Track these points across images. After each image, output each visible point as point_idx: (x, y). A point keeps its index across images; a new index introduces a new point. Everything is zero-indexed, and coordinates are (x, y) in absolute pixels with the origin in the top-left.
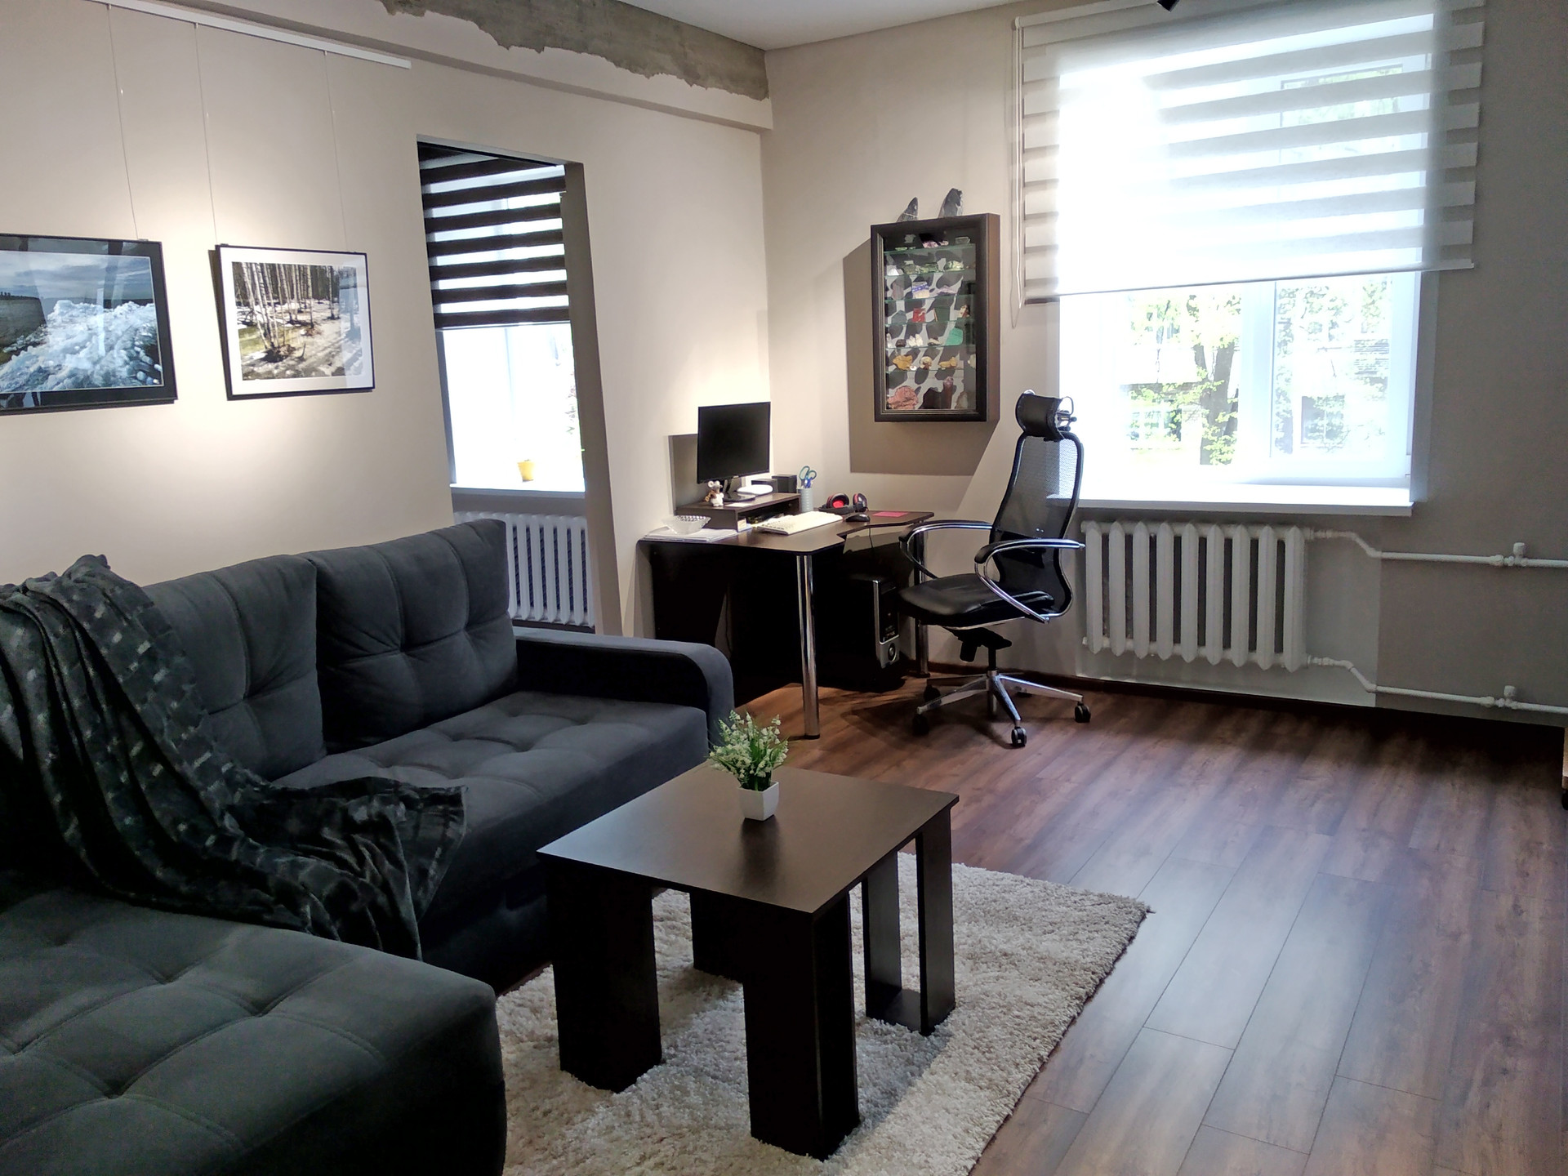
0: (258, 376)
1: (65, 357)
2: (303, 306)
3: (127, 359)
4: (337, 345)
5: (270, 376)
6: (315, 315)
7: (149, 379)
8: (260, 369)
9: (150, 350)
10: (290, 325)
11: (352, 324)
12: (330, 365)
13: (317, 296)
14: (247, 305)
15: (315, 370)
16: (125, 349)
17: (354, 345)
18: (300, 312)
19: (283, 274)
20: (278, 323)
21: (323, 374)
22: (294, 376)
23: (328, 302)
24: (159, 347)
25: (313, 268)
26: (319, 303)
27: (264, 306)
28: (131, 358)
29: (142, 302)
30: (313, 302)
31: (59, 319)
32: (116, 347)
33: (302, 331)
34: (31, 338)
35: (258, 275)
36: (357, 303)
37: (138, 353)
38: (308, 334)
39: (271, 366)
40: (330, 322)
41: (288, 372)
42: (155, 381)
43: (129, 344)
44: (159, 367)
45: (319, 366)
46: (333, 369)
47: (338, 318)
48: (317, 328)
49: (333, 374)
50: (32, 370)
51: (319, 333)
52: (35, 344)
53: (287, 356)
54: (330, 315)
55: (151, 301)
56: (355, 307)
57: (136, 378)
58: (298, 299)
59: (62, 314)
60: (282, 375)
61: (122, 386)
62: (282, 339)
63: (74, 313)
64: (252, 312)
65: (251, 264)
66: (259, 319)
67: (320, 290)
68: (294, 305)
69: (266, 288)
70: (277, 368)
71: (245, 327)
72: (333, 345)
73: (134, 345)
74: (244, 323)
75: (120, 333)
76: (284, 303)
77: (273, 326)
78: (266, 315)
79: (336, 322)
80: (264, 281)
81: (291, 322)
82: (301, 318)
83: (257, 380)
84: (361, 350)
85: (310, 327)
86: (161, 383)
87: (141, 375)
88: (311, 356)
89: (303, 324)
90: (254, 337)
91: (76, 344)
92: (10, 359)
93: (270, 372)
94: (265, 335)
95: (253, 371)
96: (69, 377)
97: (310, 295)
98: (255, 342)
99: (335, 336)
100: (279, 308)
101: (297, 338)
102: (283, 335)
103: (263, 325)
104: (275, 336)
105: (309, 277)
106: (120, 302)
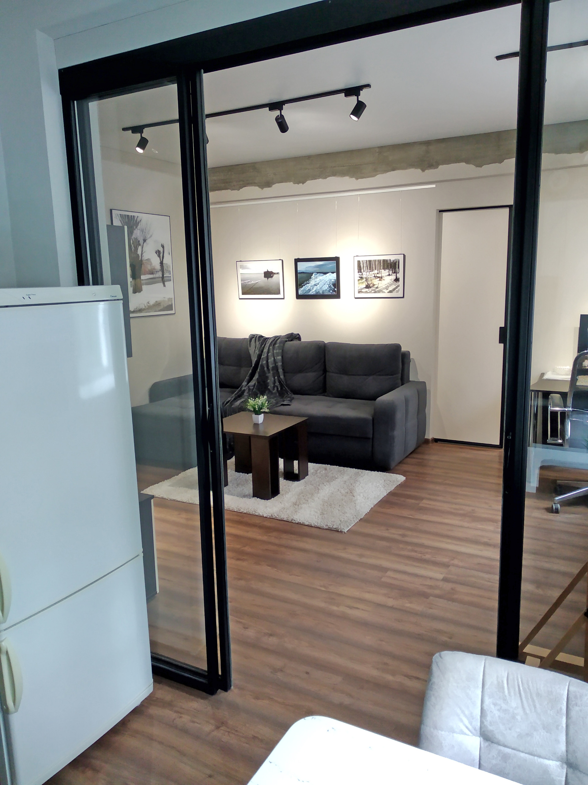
0: (363, 292)
1: (314, 287)
2: (379, 272)
3: (328, 287)
4: (390, 283)
5: (366, 292)
6: (383, 275)
7: (333, 292)
8: (363, 290)
9: (334, 285)
10: (374, 278)
11: (396, 277)
12: (387, 289)
13: (384, 269)
14: (361, 272)
15: (381, 291)
16: (328, 285)
17: (397, 283)
18: (378, 273)
19: (373, 263)
20: (370, 277)
21: (384, 292)
22: (374, 293)
23: (388, 270)
24: (337, 284)
25: (384, 260)
26: (385, 271)
27: (366, 272)
28: (329, 287)
29: (333, 273)
30: (383, 271)
31: (314, 277)
32: (326, 284)
33: (378, 279)
34: (308, 282)
35: (365, 263)
36: (399, 270)
37: (331, 286)
38: (380, 280)
39: (367, 290)
40: (388, 276)
41: (373, 292)
42: (335, 293)
43: (329, 283)
44: (336, 289)
45: (383, 290)
46: (388, 291)
47: (391, 275)
48: (383, 278)
49: (388, 292)
50: (307, 289)
51: (384, 280)
52: (308, 283)
53: (372, 287)
54: (388, 274)
55: (335, 272)
56: (398, 271)
57: (330, 292)
58: (377, 270)
59: (314, 276)
60: (370, 292)
61: (326, 294)
62: (371, 282)
63: (317, 276)
64: (362, 274)
65: (363, 261)
66: (364, 276)
67: (385, 266)
68: (376, 272)
69: (367, 267)
70: (369, 290)
71: (360, 278)
72: (389, 283)
73: (330, 284)
74: (360, 277)
75: (327, 281)
76: (373, 271)
77: (369, 278)
78: (367, 275)
79: (391, 276)
80: (367, 265)
81: (375, 277)
82: (378, 275)
83: (362, 293)
84: (399, 285)
85: (381, 278)
86: (336, 293)
87: (331, 291)
88: (380, 287)
89: (378, 277)
90: (362, 281)
91: (317, 283)
92: (303, 287)
93: (367, 291)
94: (366, 281)
95: (361, 291)
96: (315, 291)
97: (382, 268)
98: (363, 283)
99: (390, 281)
100: (371, 273)
101: (376, 282)
102: (372, 281)
103: (365, 278)
104: (369, 281)
105: (382, 263)
106: (328, 273)
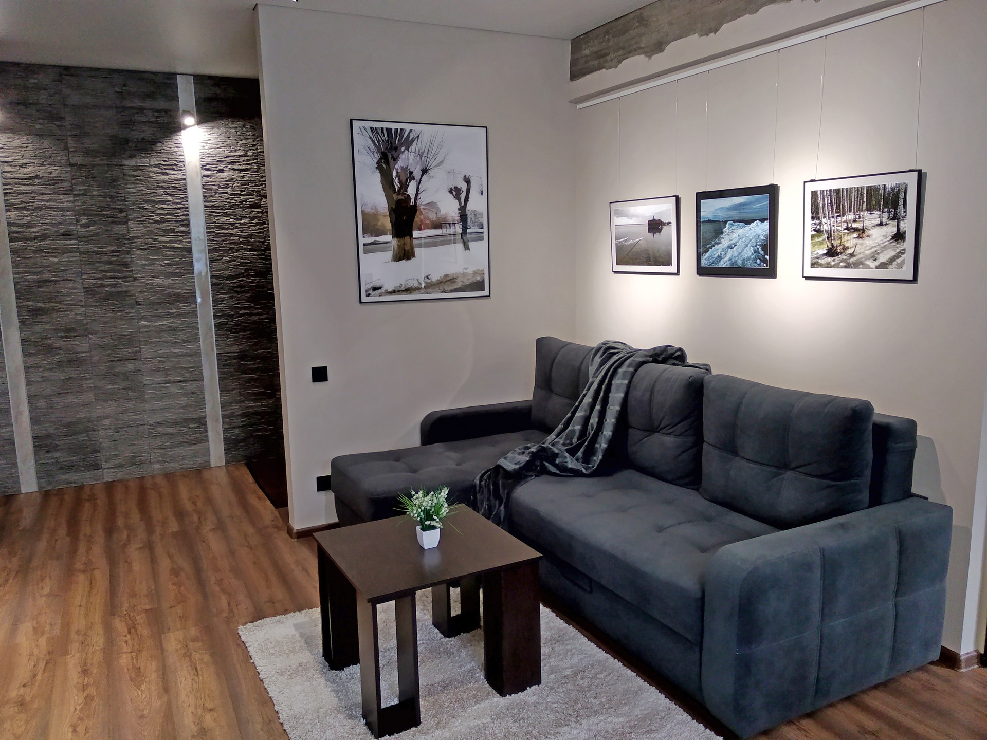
0: (821, 265)
1: (728, 250)
2: (857, 217)
3: (753, 252)
4: (882, 245)
5: (828, 266)
6: (866, 223)
8: (822, 261)
9: (764, 247)
10: (846, 231)
11: (898, 229)
12: (875, 260)
13: (870, 209)
14: (818, 218)
15: (861, 263)
16: (753, 247)
17: (898, 246)
18: (855, 221)
19: (845, 195)
20: (838, 230)
21: (868, 267)
22: (846, 267)
23: (878, 213)
24: (770, 246)
25: (870, 189)
26: (871, 214)
27: (829, 218)
28: (755, 252)
29: (762, 220)
30: (866, 214)
33: (855, 235)
35: (827, 198)
36: (905, 212)
37: (758, 249)
38: (859, 237)
39: (830, 259)
40: (879, 228)
41: (842, 264)
42: (765, 265)
43: (755, 244)
44: (767, 257)
45: (866, 260)
46: (877, 263)
47: (886, 224)
48: (867, 232)
49: (877, 267)
51: (868, 236)
53: (842, 253)
54: (879, 222)
55: (768, 219)
56: (903, 214)
57: (756, 262)
58: (854, 212)
60: (837, 266)
62: (839, 241)
63: (734, 228)
64: (821, 223)
65: (823, 191)
66: (825, 227)
67: (873, 203)
68: (851, 217)
69: (832, 206)
70: (834, 260)
71: (815, 233)
72: (879, 245)
73: (757, 244)
74: (815, 230)
76: (844, 215)
77: (834, 232)
78: (830, 224)
79: (884, 228)
80: (831, 201)
81: (847, 229)
82: (855, 225)
83: (820, 268)
84: (904, 250)
85: (861, 232)
86: (768, 266)
87: (758, 261)
88: (860, 253)
89: (856, 230)
90: (821, 239)
93: (829, 263)
94: (828, 238)
95: (818, 262)
96: (729, 260)
97: (864, 208)
98: (821, 243)
99: (882, 238)
100: (839, 219)
101: (850, 240)
102: (841, 238)
103: (827, 232)
104: (834, 239)
105: (865, 195)
106: (753, 221)
